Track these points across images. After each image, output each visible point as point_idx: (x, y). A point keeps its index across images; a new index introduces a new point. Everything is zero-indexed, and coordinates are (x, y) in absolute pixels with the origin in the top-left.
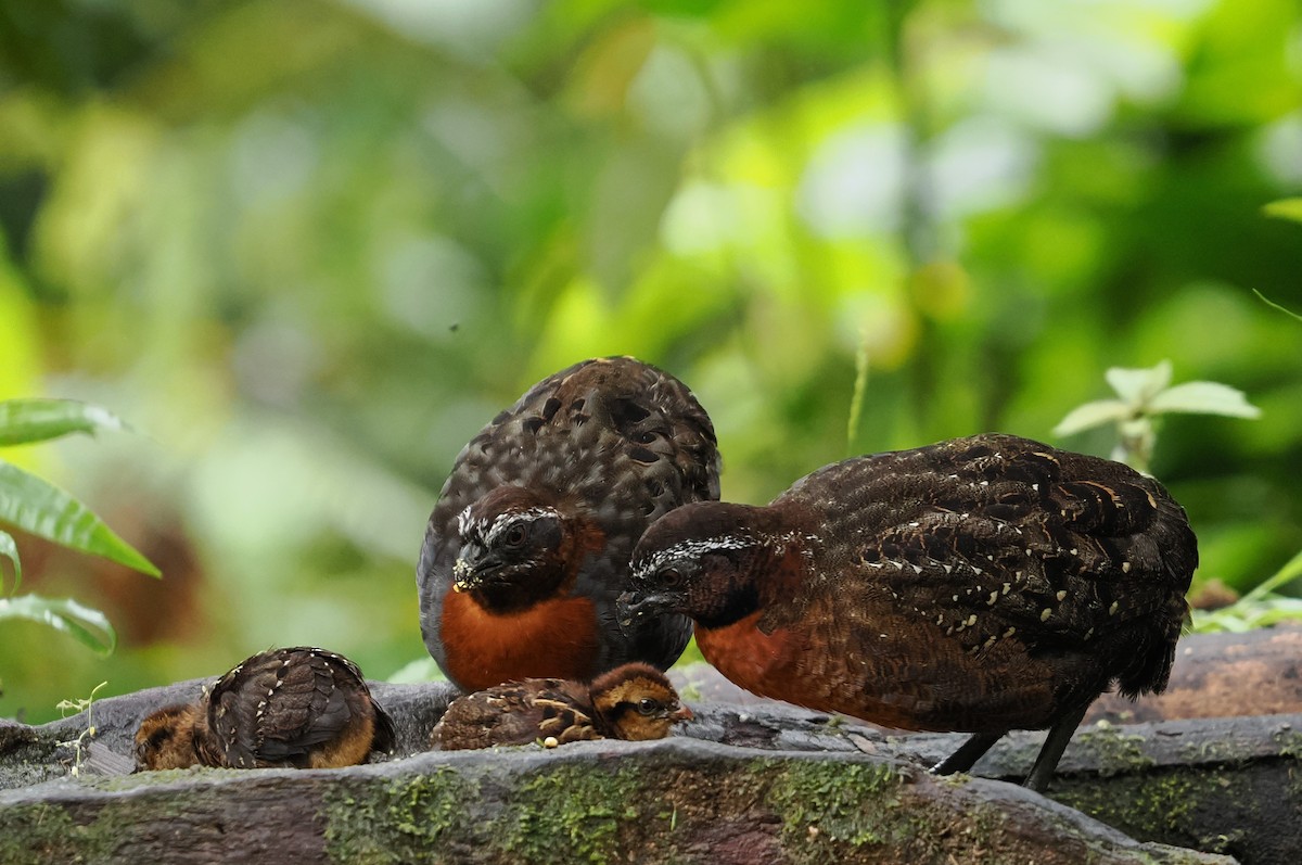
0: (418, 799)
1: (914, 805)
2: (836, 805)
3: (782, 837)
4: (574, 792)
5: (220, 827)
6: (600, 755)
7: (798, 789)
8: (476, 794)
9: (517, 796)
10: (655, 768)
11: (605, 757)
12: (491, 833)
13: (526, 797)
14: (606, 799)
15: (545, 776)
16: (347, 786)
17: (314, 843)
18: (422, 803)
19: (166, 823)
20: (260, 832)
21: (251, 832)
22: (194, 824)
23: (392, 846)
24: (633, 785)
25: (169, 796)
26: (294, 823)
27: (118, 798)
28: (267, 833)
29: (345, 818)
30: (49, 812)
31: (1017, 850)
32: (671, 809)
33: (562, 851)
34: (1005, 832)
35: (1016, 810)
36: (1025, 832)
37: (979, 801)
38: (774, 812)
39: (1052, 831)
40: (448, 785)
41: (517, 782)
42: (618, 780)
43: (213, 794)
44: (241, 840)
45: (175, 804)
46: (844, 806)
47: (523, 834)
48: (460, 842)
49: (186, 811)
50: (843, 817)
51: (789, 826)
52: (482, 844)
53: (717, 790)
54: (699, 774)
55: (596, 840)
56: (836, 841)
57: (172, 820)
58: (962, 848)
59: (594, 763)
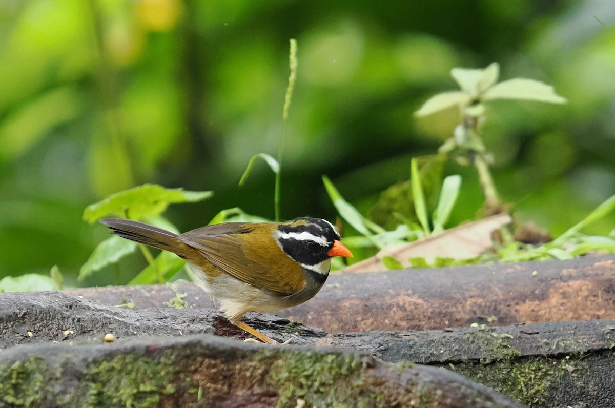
0: (17, 378)
1: (373, 384)
2: (317, 384)
4: (129, 373)
6: (147, 347)
7: (290, 372)
9: (88, 377)
10: (187, 357)
11: (151, 348)
12: (69, 403)
13: (94, 378)
14: (151, 378)
15: (108, 362)
18: (20, 381)
24: (171, 369)
32: (197, 387)
34: (439, 403)
35: (447, 387)
36: (454, 404)
37: (421, 381)
38: (271, 389)
39: (474, 403)
40: (38, 368)
41: (87, 367)
42: (160, 365)
46: (323, 384)
47: (93, 404)
50: (322, 393)
51: (283, 398)
53: (230, 373)
54: (218, 361)
59: (142, 353)
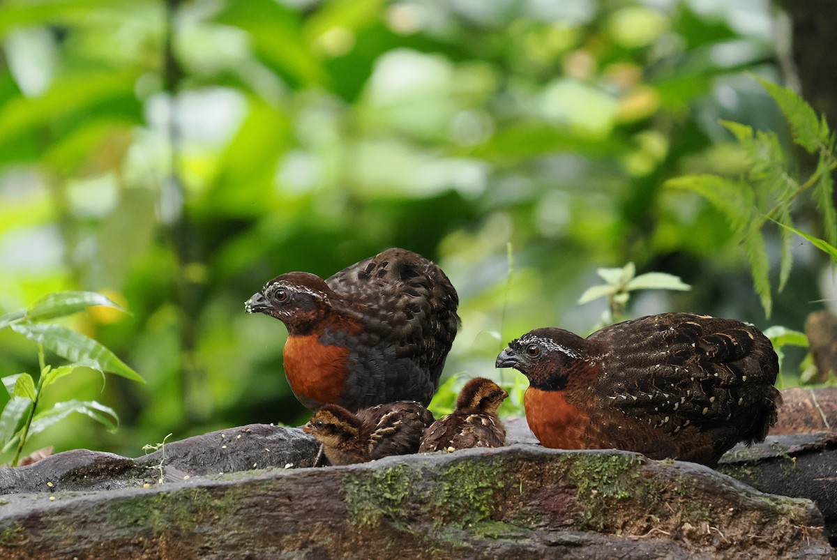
0: (391, 480)
1: (646, 477)
2: (605, 477)
3: (578, 496)
4: (470, 474)
5: (289, 498)
6: (482, 454)
7: (585, 470)
8: (420, 477)
9: (441, 478)
10: (511, 461)
11: (485, 455)
12: (429, 497)
13: (445, 478)
14: (486, 478)
15: (454, 466)
16: (354, 474)
17: (340, 505)
18: (393, 482)
19: (261, 497)
20: (311, 500)
21: (306, 500)
22: (276, 497)
23: (381, 506)
24: (500, 470)
25: (262, 482)
26: (328, 495)
27: (235, 484)
28: (315, 500)
29: (355, 491)
30: (200, 493)
31: (703, 499)
32: (519, 483)
33: (466, 506)
34: (696, 489)
35: (701, 477)
36: (707, 488)
37: (681, 473)
38: (572, 483)
39: (721, 487)
40: (405, 472)
41: (440, 470)
42: (493, 467)
43: (284, 481)
44: (301, 505)
45: (265, 486)
46: (609, 478)
47: (447, 497)
48: (414, 502)
49: (271, 490)
50: (609, 484)
51: (581, 489)
52: (425, 504)
53: (542, 471)
54: (534, 463)
55: (483, 500)
56: (607, 497)
57: (264, 495)
58: (673, 499)
59: (479, 459)
